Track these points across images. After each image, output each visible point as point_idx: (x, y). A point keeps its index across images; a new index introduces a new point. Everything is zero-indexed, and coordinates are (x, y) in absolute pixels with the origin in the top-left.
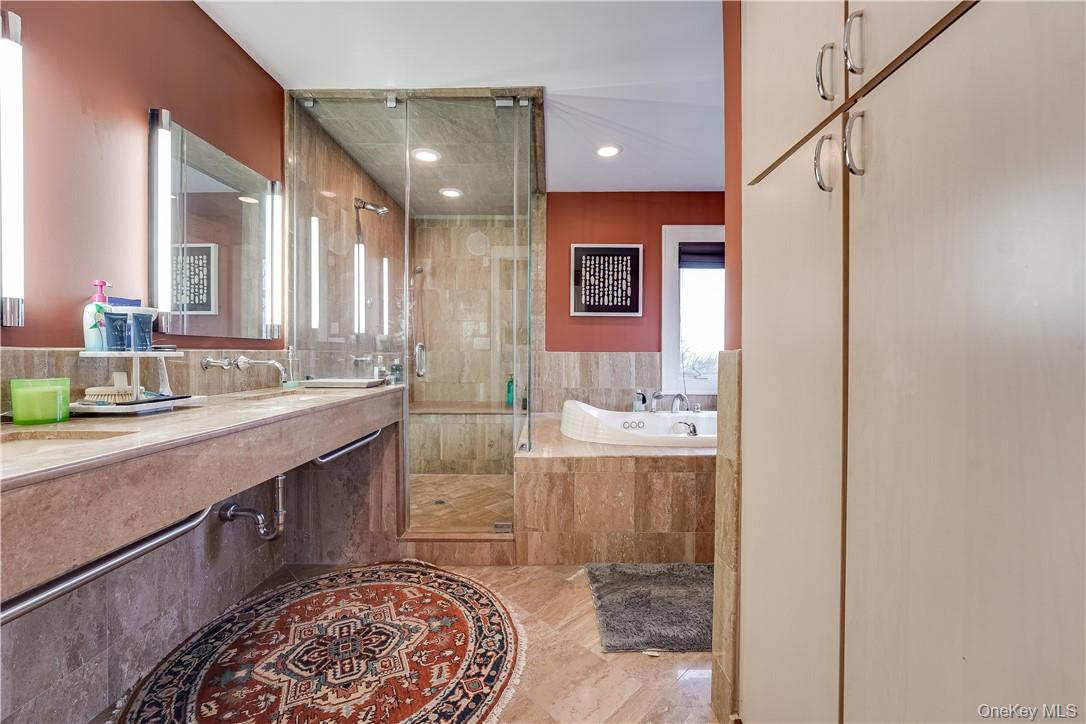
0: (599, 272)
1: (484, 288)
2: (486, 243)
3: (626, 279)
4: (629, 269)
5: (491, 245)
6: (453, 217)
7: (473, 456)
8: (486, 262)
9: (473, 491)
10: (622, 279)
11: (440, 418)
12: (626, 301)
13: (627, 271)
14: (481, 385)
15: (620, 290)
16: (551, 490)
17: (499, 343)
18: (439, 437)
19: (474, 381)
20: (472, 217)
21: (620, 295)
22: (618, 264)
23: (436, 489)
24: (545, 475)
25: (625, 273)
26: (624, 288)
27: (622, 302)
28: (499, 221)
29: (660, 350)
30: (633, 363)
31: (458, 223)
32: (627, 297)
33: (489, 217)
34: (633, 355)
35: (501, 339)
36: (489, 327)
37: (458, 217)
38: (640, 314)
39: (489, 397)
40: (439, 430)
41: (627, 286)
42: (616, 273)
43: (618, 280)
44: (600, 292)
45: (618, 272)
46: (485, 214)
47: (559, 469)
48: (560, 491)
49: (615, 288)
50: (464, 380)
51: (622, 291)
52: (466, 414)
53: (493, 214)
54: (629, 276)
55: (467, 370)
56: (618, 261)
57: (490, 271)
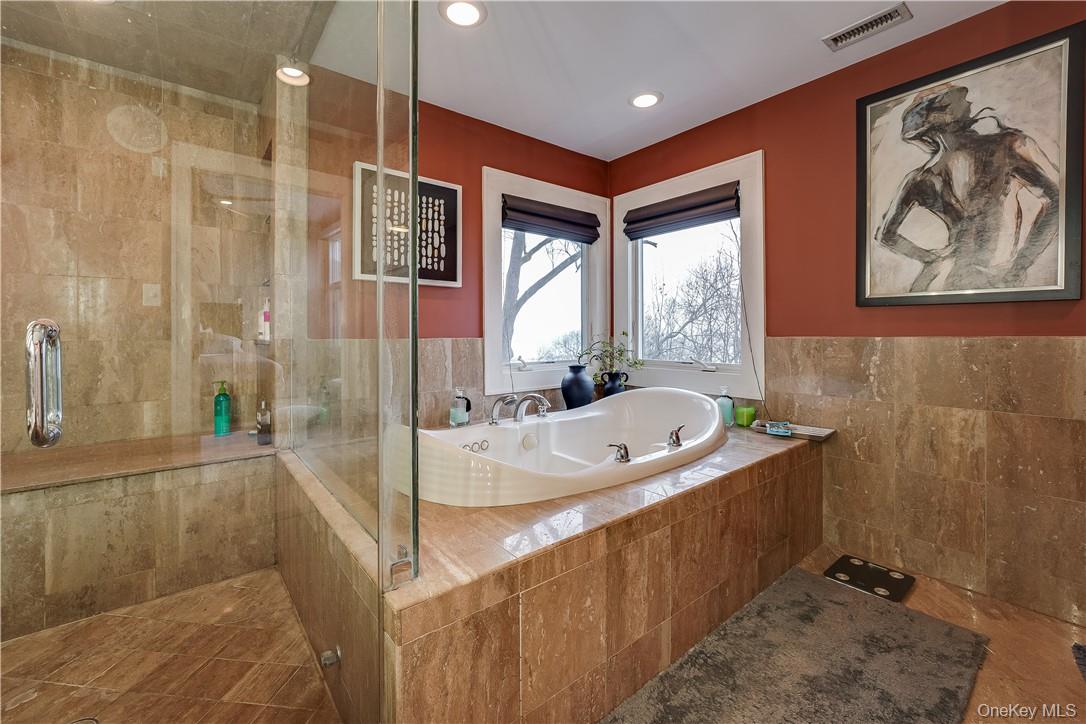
0: (399, 215)
1: (155, 217)
2: (158, 132)
3: (439, 232)
4: (443, 218)
5: (171, 138)
6: (72, 60)
7: (146, 560)
8: (158, 167)
9: (167, 656)
10: (433, 231)
11: (41, 500)
12: (439, 263)
13: (439, 221)
14: (147, 406)
15: (430, 247)
16: (477, 653)
17: (189, 326)
18: (40, 544)
19: (127, 398)
20: (121, 73)
21: (430, 255)
22: (427, 208)
23: (42, 688)
24: (467, 623)
25: (436, 222)
26: (436, 245)
27: (432, 264)
28: (191, 98)
29: (481, 335)
30: (449, 353)
31: (83, 76)
32: (439, 256)
33: (166, 85)
34: (448, 342)
35: (193, 316)
36: (166, 292)
37: (84, 63)
38: (458, 284)
39: (167, 427)
40: (39, 528)
41: (440, 243)
42: (424, 221)
43: (427, 231)
44: (400, 245)
45: (427, 219)
46: (157, 75)
47: (492, 598)
48: (495, 644)
49: (424, 243)
50: (100, 399)
51: (434, 248)
52: (126, 477)
53: (177, 81)
54: (442, 228)
55: (108, 379)
56: (427, 203)
57: (168, 189)
